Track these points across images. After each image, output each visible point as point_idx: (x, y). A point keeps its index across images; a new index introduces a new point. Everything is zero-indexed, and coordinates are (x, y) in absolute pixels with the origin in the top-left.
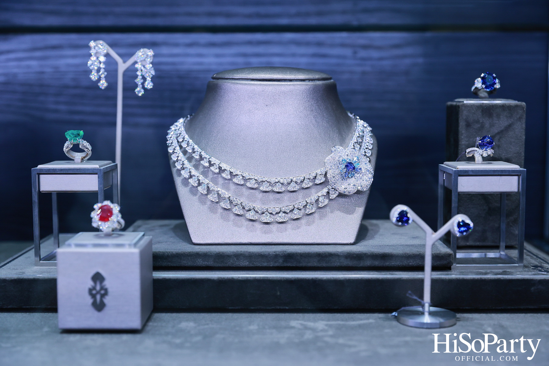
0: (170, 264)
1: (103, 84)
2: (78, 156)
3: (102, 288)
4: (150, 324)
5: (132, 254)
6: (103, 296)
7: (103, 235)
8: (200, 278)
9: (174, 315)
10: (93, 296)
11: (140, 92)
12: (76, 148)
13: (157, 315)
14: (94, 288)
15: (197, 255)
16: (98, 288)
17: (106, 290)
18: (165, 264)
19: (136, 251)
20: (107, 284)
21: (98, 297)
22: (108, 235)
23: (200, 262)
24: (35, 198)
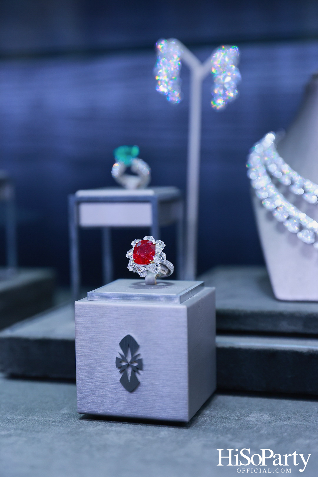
0: (243, 327)
1: (176, 97)
2: (131, 182)
3: (134, 359)
4: (207, 412)
5: (177, 311)
6: (136, 370)
7: (144, 284)
8: (283, 349)
9: (245, 400)
10: (123, 370)
11: (219, 103)
12: (129, 171)
13: (221, 399)
14: (124, 359)
15: (280, 316)
16: (129, 359)
17: (140, 362)
18: (235, 326)
19: (183, 307)
20: (142, 353)
21: (129, 371)
22: (151, 284)
23: (285, 326)
24: (74, 235)
